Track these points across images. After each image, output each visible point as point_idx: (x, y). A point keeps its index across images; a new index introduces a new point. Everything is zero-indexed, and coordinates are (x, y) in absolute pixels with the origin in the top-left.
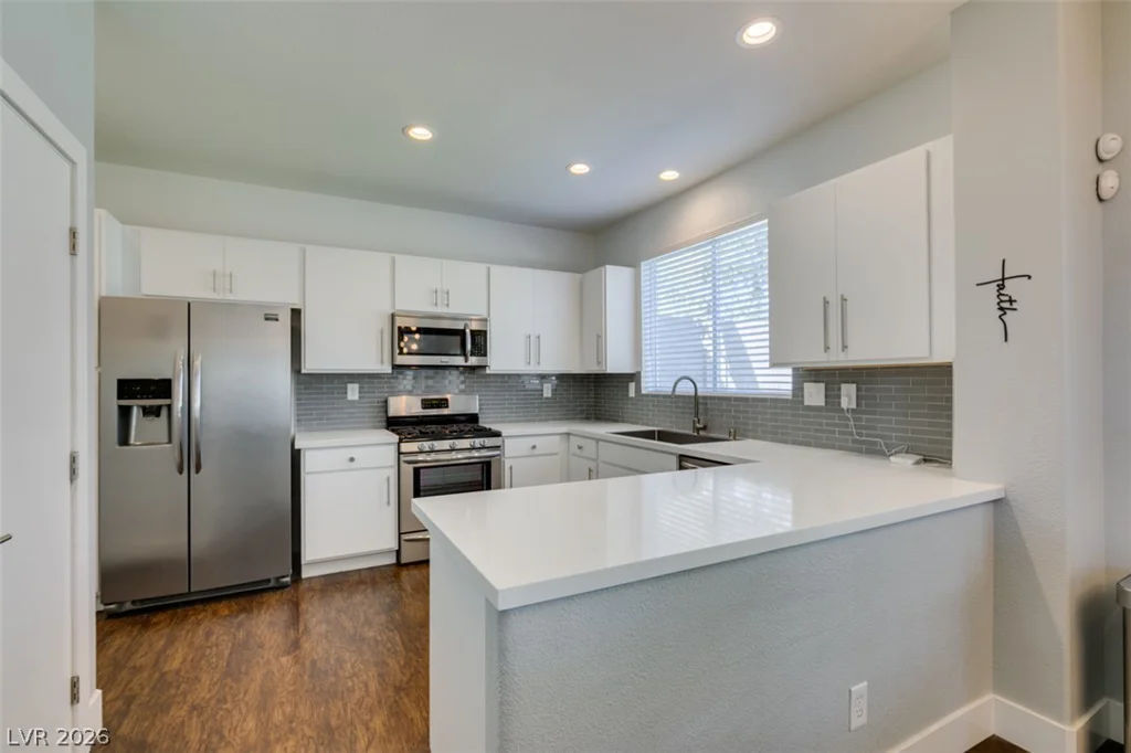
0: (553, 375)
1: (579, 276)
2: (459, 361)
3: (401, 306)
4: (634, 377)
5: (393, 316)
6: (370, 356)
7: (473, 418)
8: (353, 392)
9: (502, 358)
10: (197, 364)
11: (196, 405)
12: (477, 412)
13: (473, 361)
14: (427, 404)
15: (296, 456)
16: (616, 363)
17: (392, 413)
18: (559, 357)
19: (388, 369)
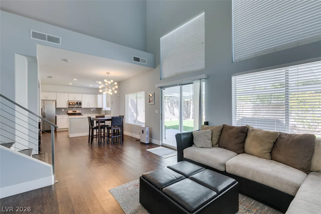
0: (92, 108)
1: (95, 95)
2: (78, 106)
3: (69, 100)
4: (102, 108)
5: (68, 101)
6: (65, 105)
7: (80, 113)
8: (63, 110)
9: (84, 106)
10: (45, 107)
11: (45, 111)
12: (80, 112)
13: (80, 106)
14: (73, 111)
15: (56, 117)
16: (99, 106)
17: (68, 113)
18: (92, 106)
19: (68, 107)
